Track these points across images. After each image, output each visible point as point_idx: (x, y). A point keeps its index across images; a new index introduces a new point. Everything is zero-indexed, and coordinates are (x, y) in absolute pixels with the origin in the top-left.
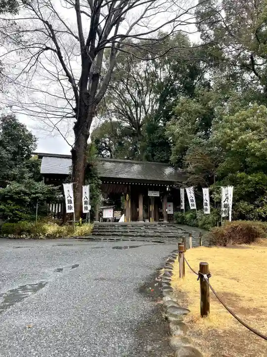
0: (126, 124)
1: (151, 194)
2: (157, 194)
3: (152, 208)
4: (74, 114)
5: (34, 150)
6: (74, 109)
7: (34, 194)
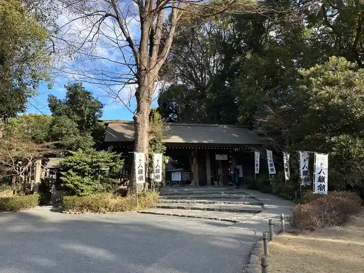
0: (192, 87)
1: (219, 157)
2: (225, 157)
3: (220, 172)
4: (136, 79)
5: (100, 117)
6: (135, 75)
7: (95, 163)
